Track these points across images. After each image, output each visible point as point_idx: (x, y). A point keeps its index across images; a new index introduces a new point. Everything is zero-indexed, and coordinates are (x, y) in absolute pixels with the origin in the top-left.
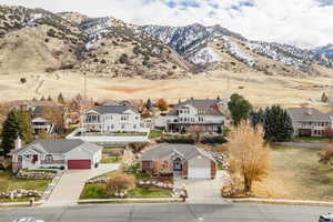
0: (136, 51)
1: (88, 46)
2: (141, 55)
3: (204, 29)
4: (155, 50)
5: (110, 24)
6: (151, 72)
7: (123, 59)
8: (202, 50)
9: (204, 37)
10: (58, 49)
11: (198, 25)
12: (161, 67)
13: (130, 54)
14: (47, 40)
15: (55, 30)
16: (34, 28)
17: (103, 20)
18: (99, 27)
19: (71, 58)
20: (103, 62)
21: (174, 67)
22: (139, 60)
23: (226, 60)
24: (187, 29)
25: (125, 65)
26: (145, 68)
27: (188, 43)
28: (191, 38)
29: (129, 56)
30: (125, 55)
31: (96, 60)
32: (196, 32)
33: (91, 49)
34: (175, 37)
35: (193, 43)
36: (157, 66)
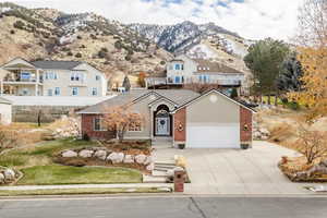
0: (118, 46)
1: (62, 40)
2: (123, 50)
3: (196, 27)
4: (140, 45)
5: (89, 19)
6: (134, 67)
7: (102, 54)
8: (195, 48)
9: (196, 36)
10: (25, 42)
11: (189, 23)
12: (146, 63)
13: (111, 49)
14: (12, 32)
15: (23, 21)
17: (81, 16)
18: (77, 23)
19: (41, 52)
20: (79, 56)
22: (122, 54)
24: (177, 28)
25: (104, 60)
26: (128, 63)
27: (178, 42)
28: (182, 36)
29: (110, 50)
30: (105, 50)
31: (70, 54)
32: (187, 31)
33: (66, 43)
35: (184, 42)
36: (142, 61)
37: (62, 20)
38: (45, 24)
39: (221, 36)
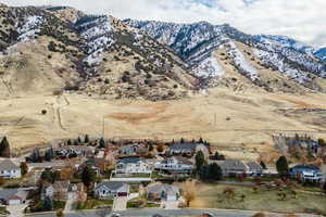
2: (143, 72)
6: (152, 91)
7: (125, 78)
10: (61, 66)
11: (205, 23)
12: (162, 86)
14: (50, 57)
15: (56, 42)
16: (35, 41)
20: (107, 82)
21: (175, 87)
22: (140, 78)
23: (228, 76)
24: (193, 27)
25: (126, 85)
26: (147, 87)
27: (194, 45)
28: (197, 38)
29: (131, 72)
30: (127, 73)
31: (100, 80)
32: (202, 32)
34: (180, 37)
35: (199, 45)
36: (158, 84)
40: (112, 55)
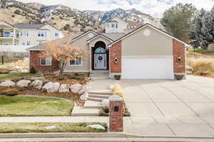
0: (76, 23)
2: (79, 25)
3: (124, 12)
4: (90, 23)
5: (59, 8)
7: (66, 28)
9: (124, 17)
11: (120, 9)
14: (13, 16)
15: (20, 10)
16: (6, 10)
17: (55, 7)
18: (52, 11)
22: (78, 28)
24: (112, 12)
25: (67, 31)
29: (71, 25)
30: (68, 25)
32: (119, 14)
34: (104, 18)
37: (43, 9)
38: (33, 11)
39: (140, 16)
40: (58, 17)
